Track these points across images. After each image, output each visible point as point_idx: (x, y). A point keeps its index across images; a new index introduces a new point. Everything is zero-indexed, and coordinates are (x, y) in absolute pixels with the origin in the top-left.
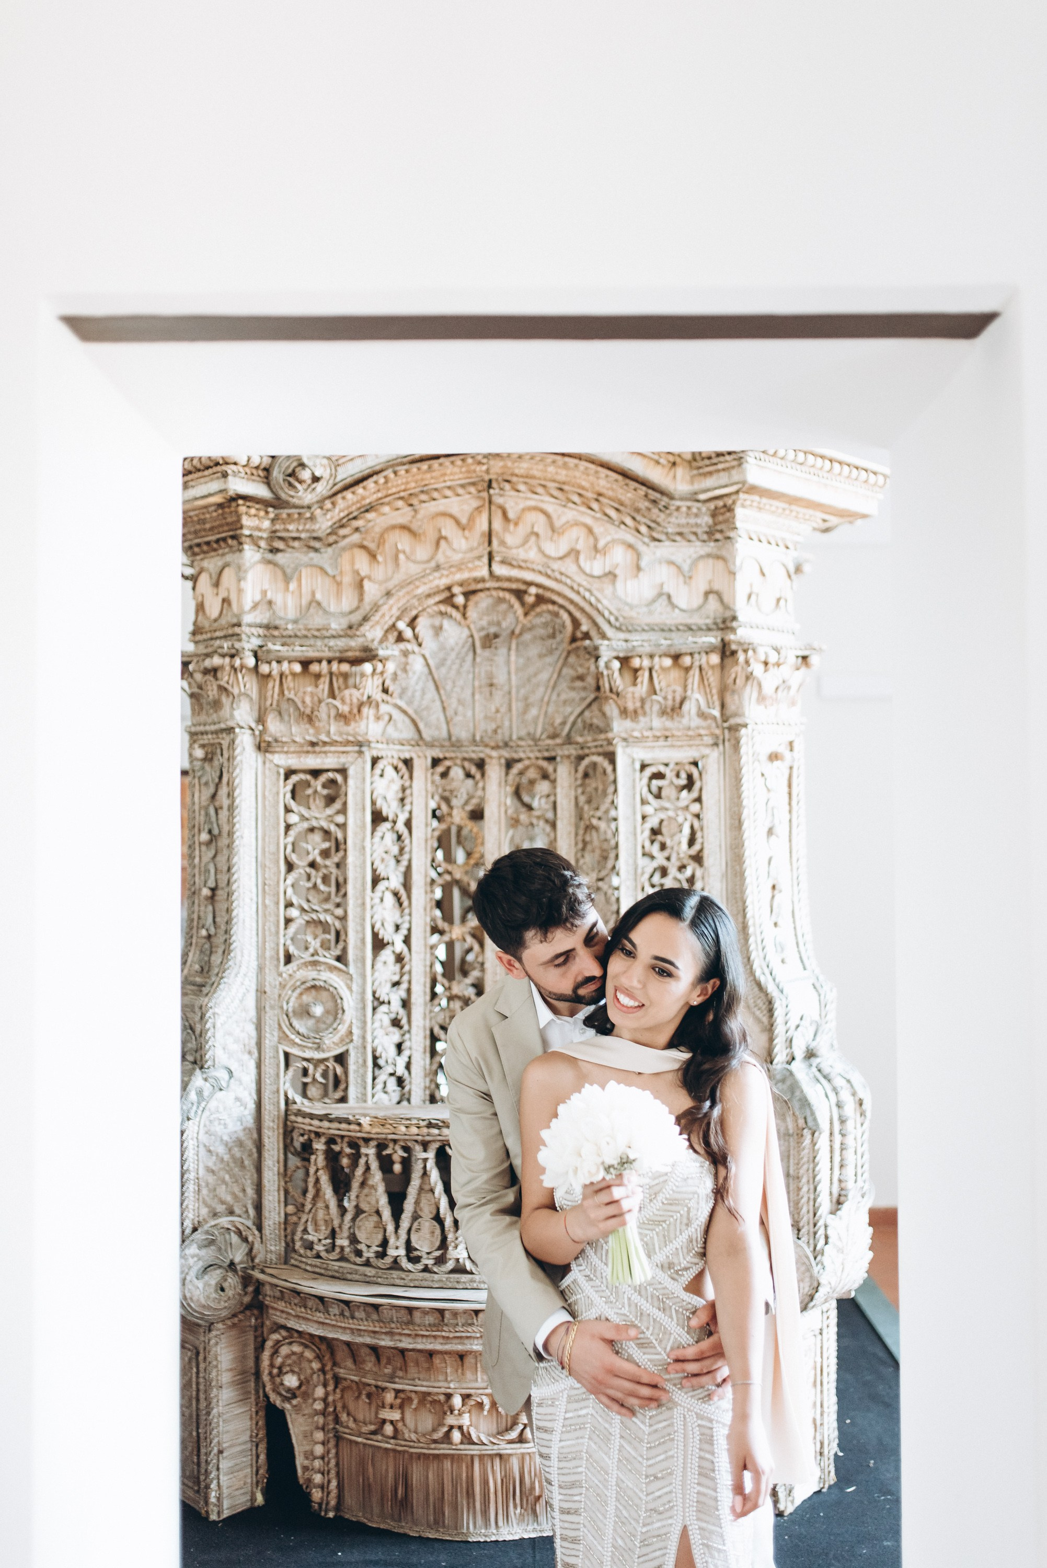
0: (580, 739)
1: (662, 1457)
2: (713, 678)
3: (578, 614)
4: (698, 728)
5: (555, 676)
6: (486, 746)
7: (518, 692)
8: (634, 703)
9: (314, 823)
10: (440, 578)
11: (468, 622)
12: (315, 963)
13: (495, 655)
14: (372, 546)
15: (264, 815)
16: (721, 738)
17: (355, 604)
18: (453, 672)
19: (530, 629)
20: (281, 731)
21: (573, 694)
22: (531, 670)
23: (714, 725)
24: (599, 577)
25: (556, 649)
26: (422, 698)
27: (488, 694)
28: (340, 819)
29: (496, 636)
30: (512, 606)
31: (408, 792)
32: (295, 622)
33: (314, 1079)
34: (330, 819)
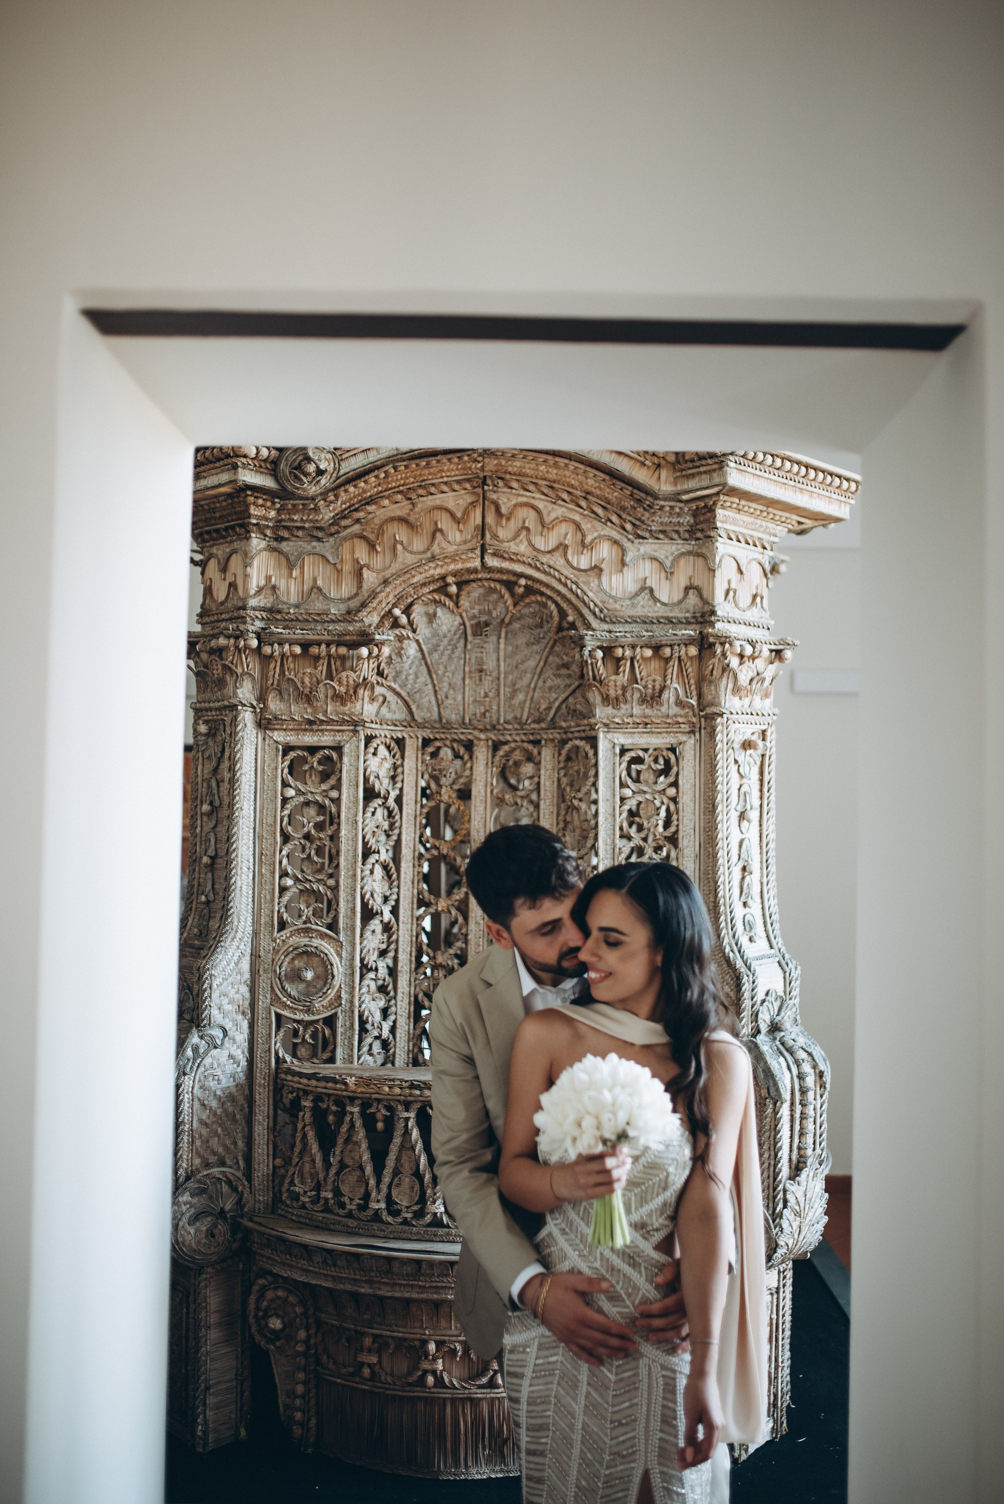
0: (564, 724)
1: (627, 1404)
2: (691, 670)
3: (564, 606)
4: (676, 716)
5: (542, 663)
6: (475, 728)
7: (505, 678)
8: (616, 691)
9: (310, 797)
10: (435, 568)
11: (460, 611)
12: (307, 931)
13: (485, 642)
14: (372, 537)
15: (262, 789)
16: (698, 726)
17: (354, 591)
18: (445, 658)
19: (519, 619)
20: (281, 710)
21: (558, 681)
22: (519, 657)
23: (691, 713)
24: (585, 571)
25: (544, 638)
26: (415, 682)
27: (478, 679)
28: (334, 794)
29: (487, 624)
30: (502, 597)
31: (400, 770)
32: (297, 606)
33: (304, 1039)
34: (325, 793)
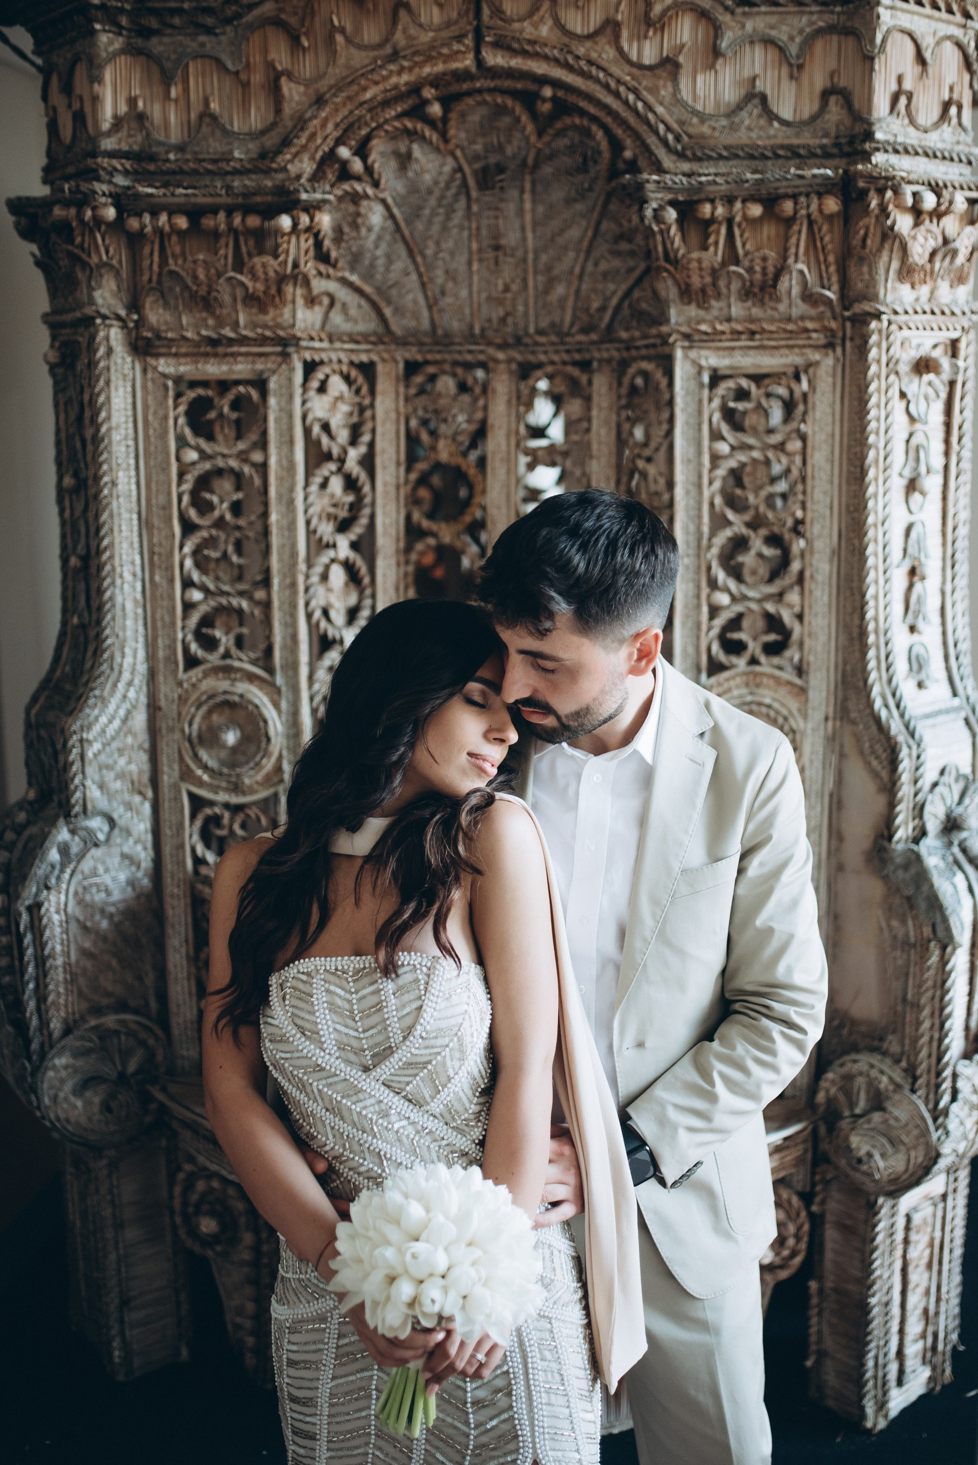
0: (624, 335)
2: (829, 237)
3: (619, 132)
4: (802, 318)
5: (590, 233)
6: (489, 343)
7: (536, 259)
8: (702, 277)
9: (220, 463)
10: (400, 73)
11: (451, 146)
12: (227, 670)
13: (502, 200)
14: (293, 21)
15: (146, 450)
16: (840, 334)
17: (271, 118)
18: (435, 229)
19: (550, 157)
20: (166, 323)
21: (616, 263)
22: (555, 224)
23: (828, 314)
24: (650, 68)
25: (590, 189)
26: (387, 270)
27: (492, 261)
28: (257, 457)
29: (500, 169)
30: (518, 120)
31: (368, 414)
32: (180, 148)
33: (232, 832)
34: (243, 457)
